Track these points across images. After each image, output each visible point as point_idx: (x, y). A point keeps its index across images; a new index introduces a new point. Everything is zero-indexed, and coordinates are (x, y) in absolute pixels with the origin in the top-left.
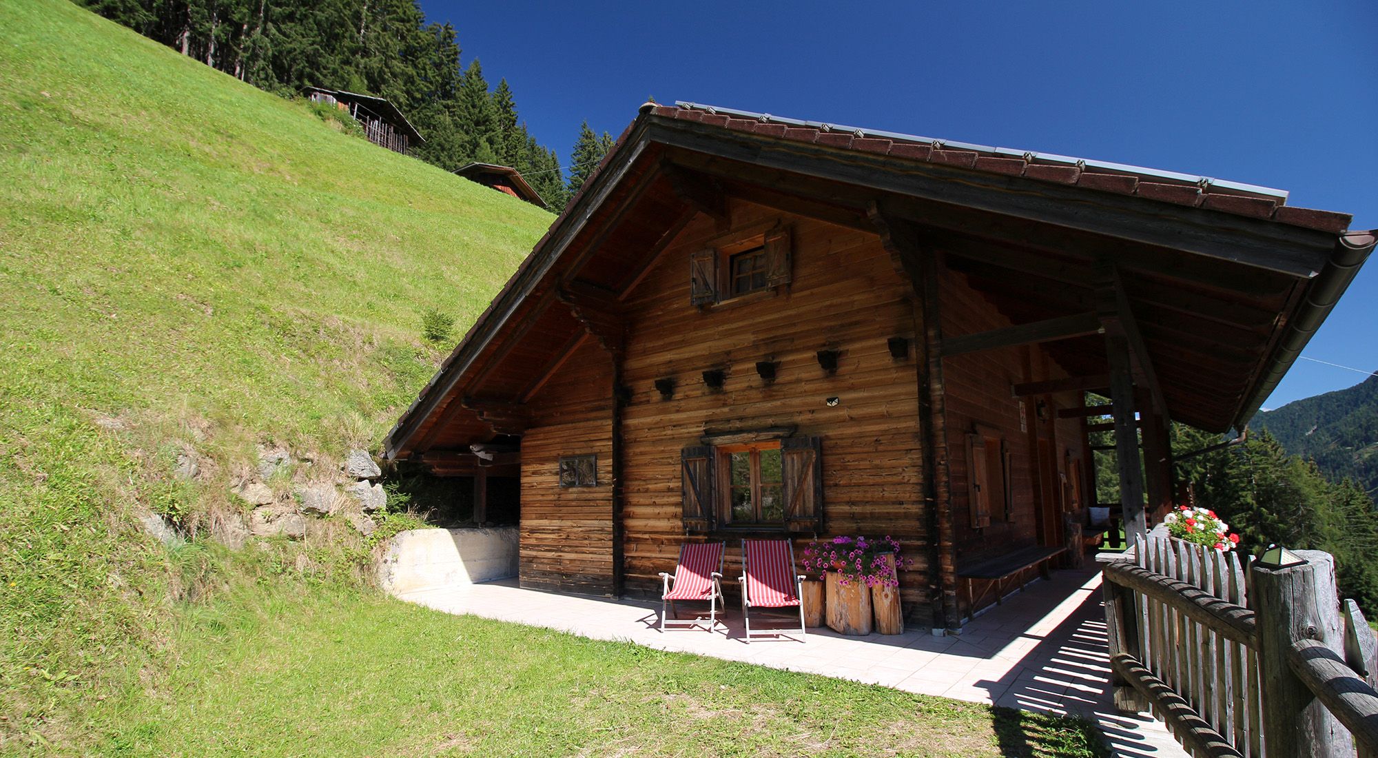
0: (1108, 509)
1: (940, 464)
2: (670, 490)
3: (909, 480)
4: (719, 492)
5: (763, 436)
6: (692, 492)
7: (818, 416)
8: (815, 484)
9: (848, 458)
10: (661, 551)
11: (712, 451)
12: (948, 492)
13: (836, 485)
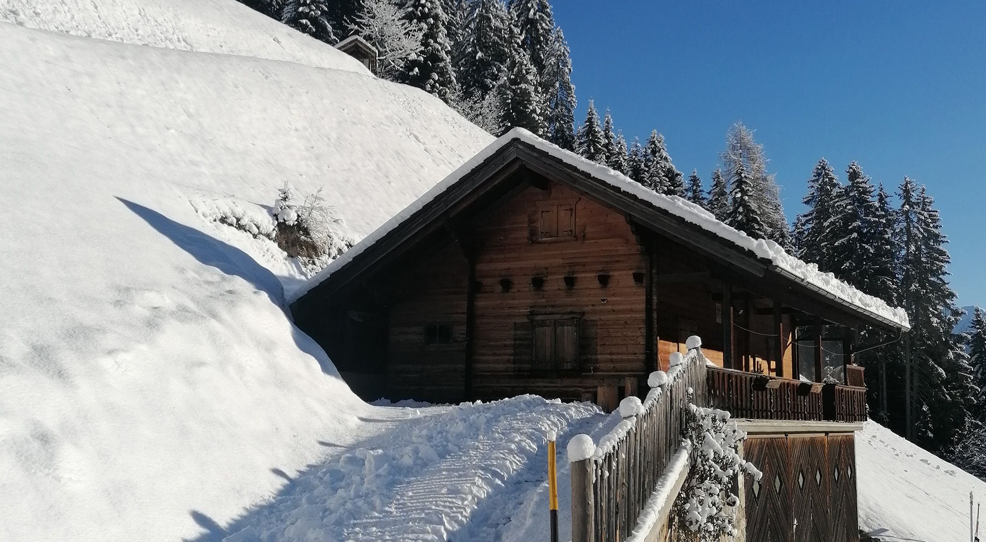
2: (506, 346)
3: (639, 343)
7: (595, 308)
10: (498, 382)
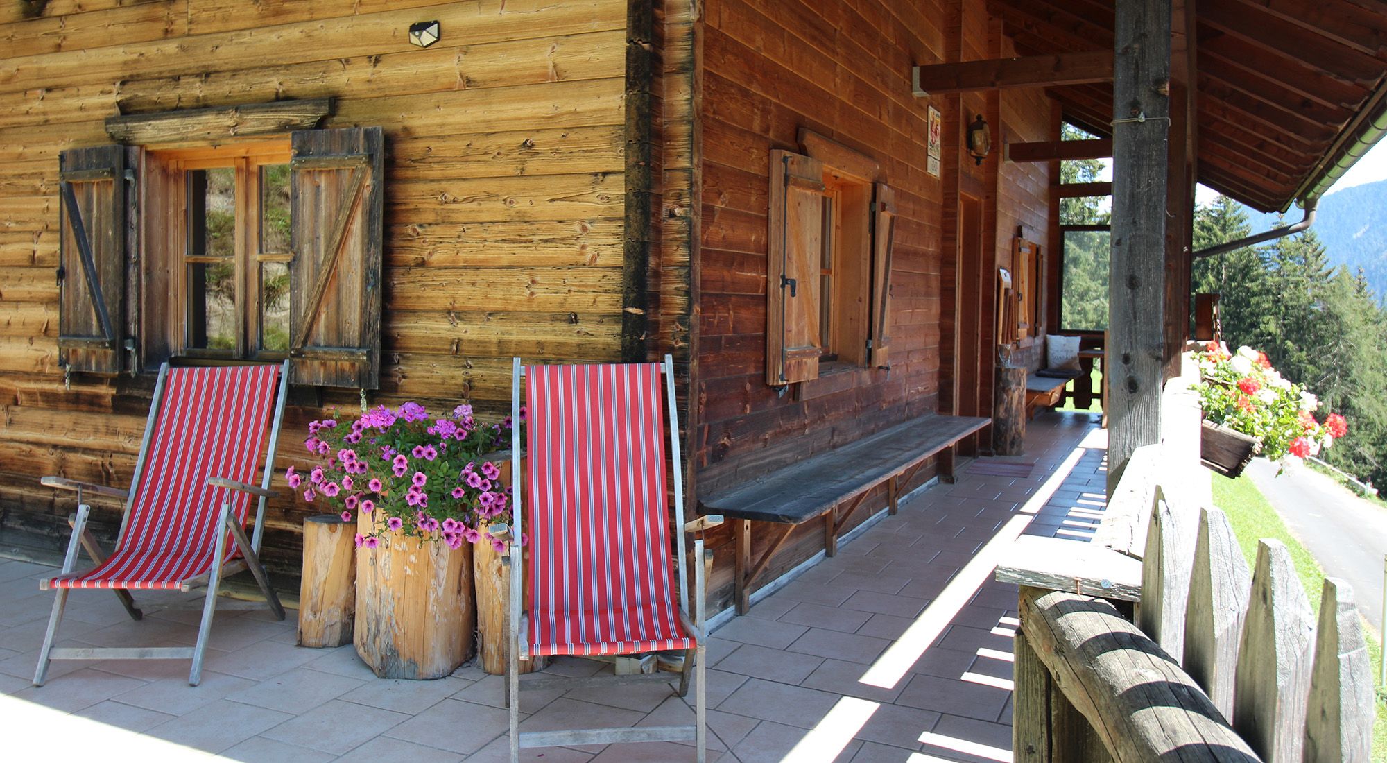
0: (1078, 340)
1: (672, 215)
2: (34, 261)
3: (595, 258)
4: (149, 272)
5: (254, 121)
6: (80, 270)
7: (386, 72)
8: (366, 260)
9: (455, 190)
10: (11, 422)
11: (132, 160)
12: (688, 293)
13: (422, 264)
